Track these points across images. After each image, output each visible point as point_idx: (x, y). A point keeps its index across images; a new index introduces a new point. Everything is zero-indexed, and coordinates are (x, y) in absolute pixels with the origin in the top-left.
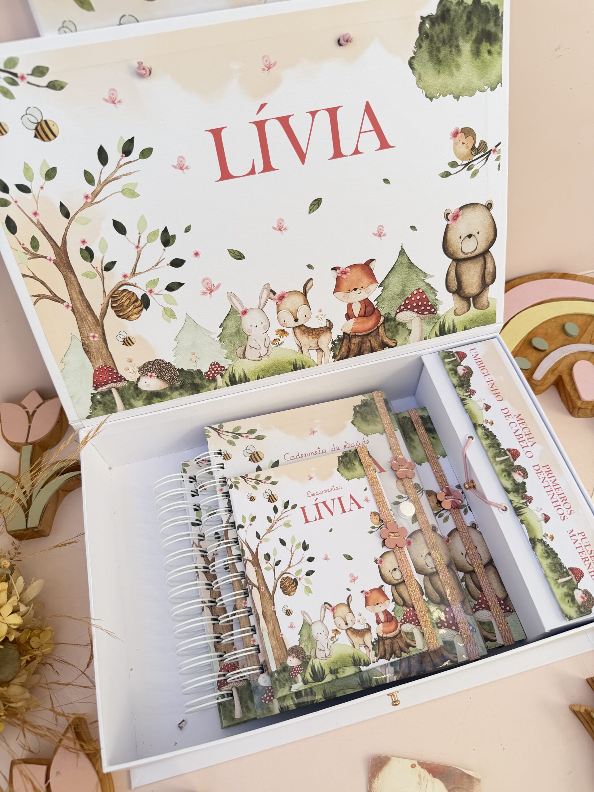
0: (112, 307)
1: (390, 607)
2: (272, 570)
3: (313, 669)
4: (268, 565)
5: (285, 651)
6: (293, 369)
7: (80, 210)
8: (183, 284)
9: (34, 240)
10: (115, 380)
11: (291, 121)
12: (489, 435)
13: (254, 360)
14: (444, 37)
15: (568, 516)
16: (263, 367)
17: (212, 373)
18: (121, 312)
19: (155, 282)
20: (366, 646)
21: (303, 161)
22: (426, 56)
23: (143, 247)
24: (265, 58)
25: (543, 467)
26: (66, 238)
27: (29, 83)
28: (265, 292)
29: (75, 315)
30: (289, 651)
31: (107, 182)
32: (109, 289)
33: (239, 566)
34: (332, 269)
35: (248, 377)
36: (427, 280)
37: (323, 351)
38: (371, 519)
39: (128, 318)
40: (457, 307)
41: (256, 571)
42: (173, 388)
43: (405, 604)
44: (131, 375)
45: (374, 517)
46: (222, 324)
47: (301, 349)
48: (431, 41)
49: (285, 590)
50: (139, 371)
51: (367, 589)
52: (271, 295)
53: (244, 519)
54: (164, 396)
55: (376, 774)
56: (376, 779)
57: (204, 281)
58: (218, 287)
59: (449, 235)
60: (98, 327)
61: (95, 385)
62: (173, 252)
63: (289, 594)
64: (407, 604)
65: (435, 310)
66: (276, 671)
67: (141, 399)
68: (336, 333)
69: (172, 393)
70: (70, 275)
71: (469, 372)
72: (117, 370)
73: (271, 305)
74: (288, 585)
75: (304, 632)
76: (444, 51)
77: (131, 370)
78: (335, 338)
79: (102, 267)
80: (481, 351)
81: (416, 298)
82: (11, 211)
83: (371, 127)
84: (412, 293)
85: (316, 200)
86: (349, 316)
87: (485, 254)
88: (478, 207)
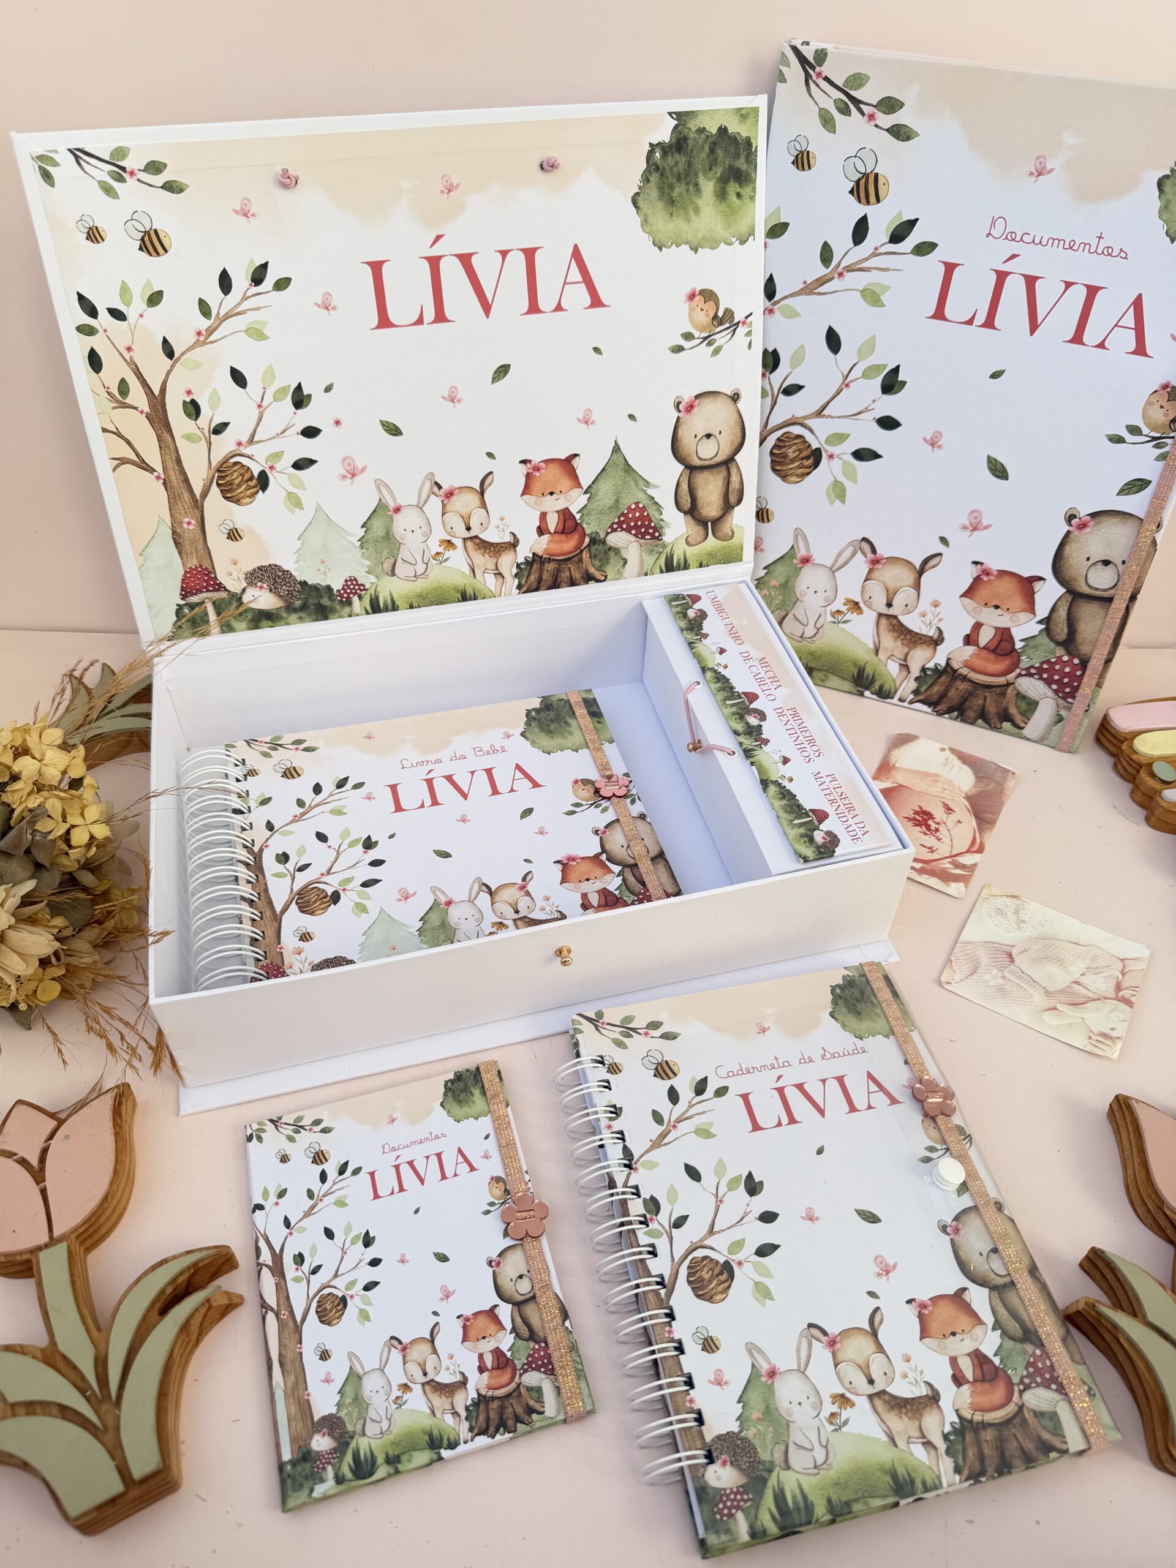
0: (218, 484)
6: (461, 598)
7: (189, 349)
8: (316, 461)
9: (123, 382)
10: (211, 589)
11: (474, 260)
13: (407, 579)
14: (679, 171)
16: (419, 591)
17: (347, 593)
18: (229, 493)
19: (278, 456)
21: (487, 314)
22: (655, 193)
23: (267, 407)
24: (446, 178)
26: (165, 385)
27: (139, 180)
28: (428, 484)
29: (166, 490)
31: (227, 316)
32: (216, 460)
34: (521, 462)
35: (397, 603)
36: (650, 492)
37: (503, 577)
39: (237, 502)
40: (689, 533)
42: (290, 608)
44: (233, 582)
46: (366, 522)
47: (473, 571)
48: (662, 175)
50: (246, 578)
52: (436, 489)
54: (277, 618)
57: (344, 460)
58: (363, 470)
59: (680, 431)
60: (196, 510)
61: (183, 593)
62: (306, 417)
65: (660, 535)
67: (245, 620)
68: (523, 553)
69: (289, 616)
70: (165, 435)
71: (703, 615)
72: (215, 574)
73: (435, 504)
76: (679, 189)
77: (235, 574)
78: (521, 560)
79: (209, 429)
80: (721, 594)
81: (634, 515)
82: (97, 342)
83: (580, 278)
84: (629, 508)
85: (502, 366)
86: (541, 531)
87: (728, 463)
88: (721, 397)
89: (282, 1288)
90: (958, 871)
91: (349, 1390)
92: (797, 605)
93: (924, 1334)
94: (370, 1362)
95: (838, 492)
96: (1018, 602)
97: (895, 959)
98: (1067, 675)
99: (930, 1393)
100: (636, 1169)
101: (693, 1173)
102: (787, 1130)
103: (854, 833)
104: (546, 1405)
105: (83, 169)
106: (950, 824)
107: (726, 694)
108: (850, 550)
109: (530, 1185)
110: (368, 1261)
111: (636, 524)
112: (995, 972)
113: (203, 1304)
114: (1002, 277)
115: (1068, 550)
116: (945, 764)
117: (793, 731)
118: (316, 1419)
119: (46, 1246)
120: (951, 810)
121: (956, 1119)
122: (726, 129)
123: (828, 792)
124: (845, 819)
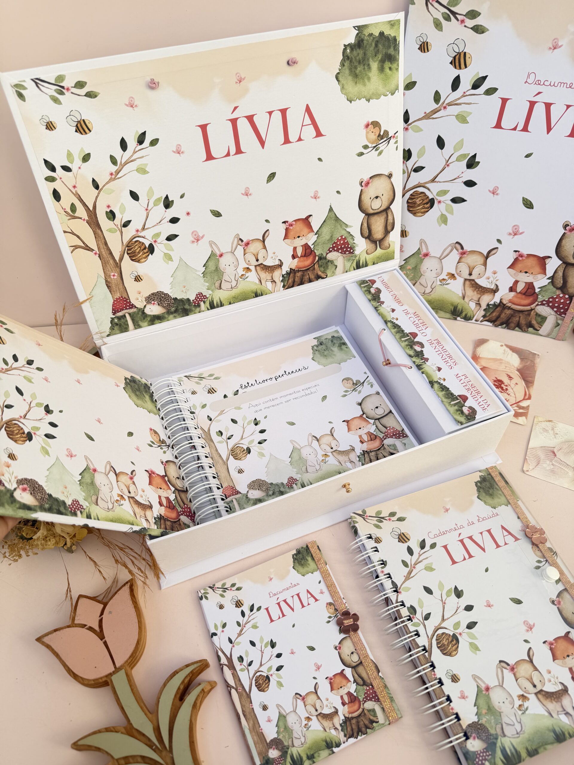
0: (128, 254)
6: (254, 296)
7: (107, 183)
8: (178, 235)
9: (73, 205)
10: (128, 308)
11: (255, 118)
12: (396, 326)
13: (227, 290)
14: (359, 59)
16: (234, 295)
17: (198, 301)
18: (134, 257)
19: (158, 235)
21: (263, 147)
22: (347, 72)
23: (151, 210)
24: (238, 75)
26: (96, 204)
27: (72, 93)
28: (236, 240)
29: (101, 260)
31: (126, 163)
32: (126, 240)
34: (283, 223)
35: (223, 303)
36: (348, 230)
37: (276, 283)
39: (138, 261)
40: (368, 248)
42: (169, 313)
44: (139, 303)
46: (205, 264)
47: (260, 281)
48: (351, 61)
50: (146, 300)
52: (240, 242)
54: (163, 318)
57: (193, 233)
58: (203, 237)
59: (363, 197)
60: (117, 268)
61: (114, 312)
62: (172, 213)
65: (353, 251)
67: (147, 321)
68: (285, 269)
69: (169, 316)
70: (97, 230)
71: (379, 291)
72: (130, 300)
73: (240, 249)
76: (359, 69)
77: (140, 299)
78: (284, 272)
79: (121, 225)
80: (385, 277)
81: (340, 243)
82: (56, 184)
83: (310, 122)
84: (338, 239)
85: (272, 174)
86: (294, 257)
87: (387, 209)
88: (383, 176)
89: (235, 676)
90: (521, 411)
91: (281, 723)
92: (421, 278)
93: (555, 658)
94: (288, 708)
95: (444, 220)
96: (537, 269)
97: (500, 462)
98: (562, 303)
99: (563, 688)
100: (400, 592)
101: (428, 591)
102: (469, 561)
103: (482, 406)
104: (379, 717)
105: (40, 90)
106: (512, 386)
107: (400, 335)
108: (450, 248)
109: (347, 605)
110: (275, 655)
112: (548, 462)
113: (201, 692)
114: (532, 104)
115: (564, 242)
116: (504, 353)
117: (439, 352)
118: (268, 741)
119: (114, 673)
120: (511, 378)
121: (548, 545)
122: (383, 33)
123: (464, 384)
124: (476, 399)
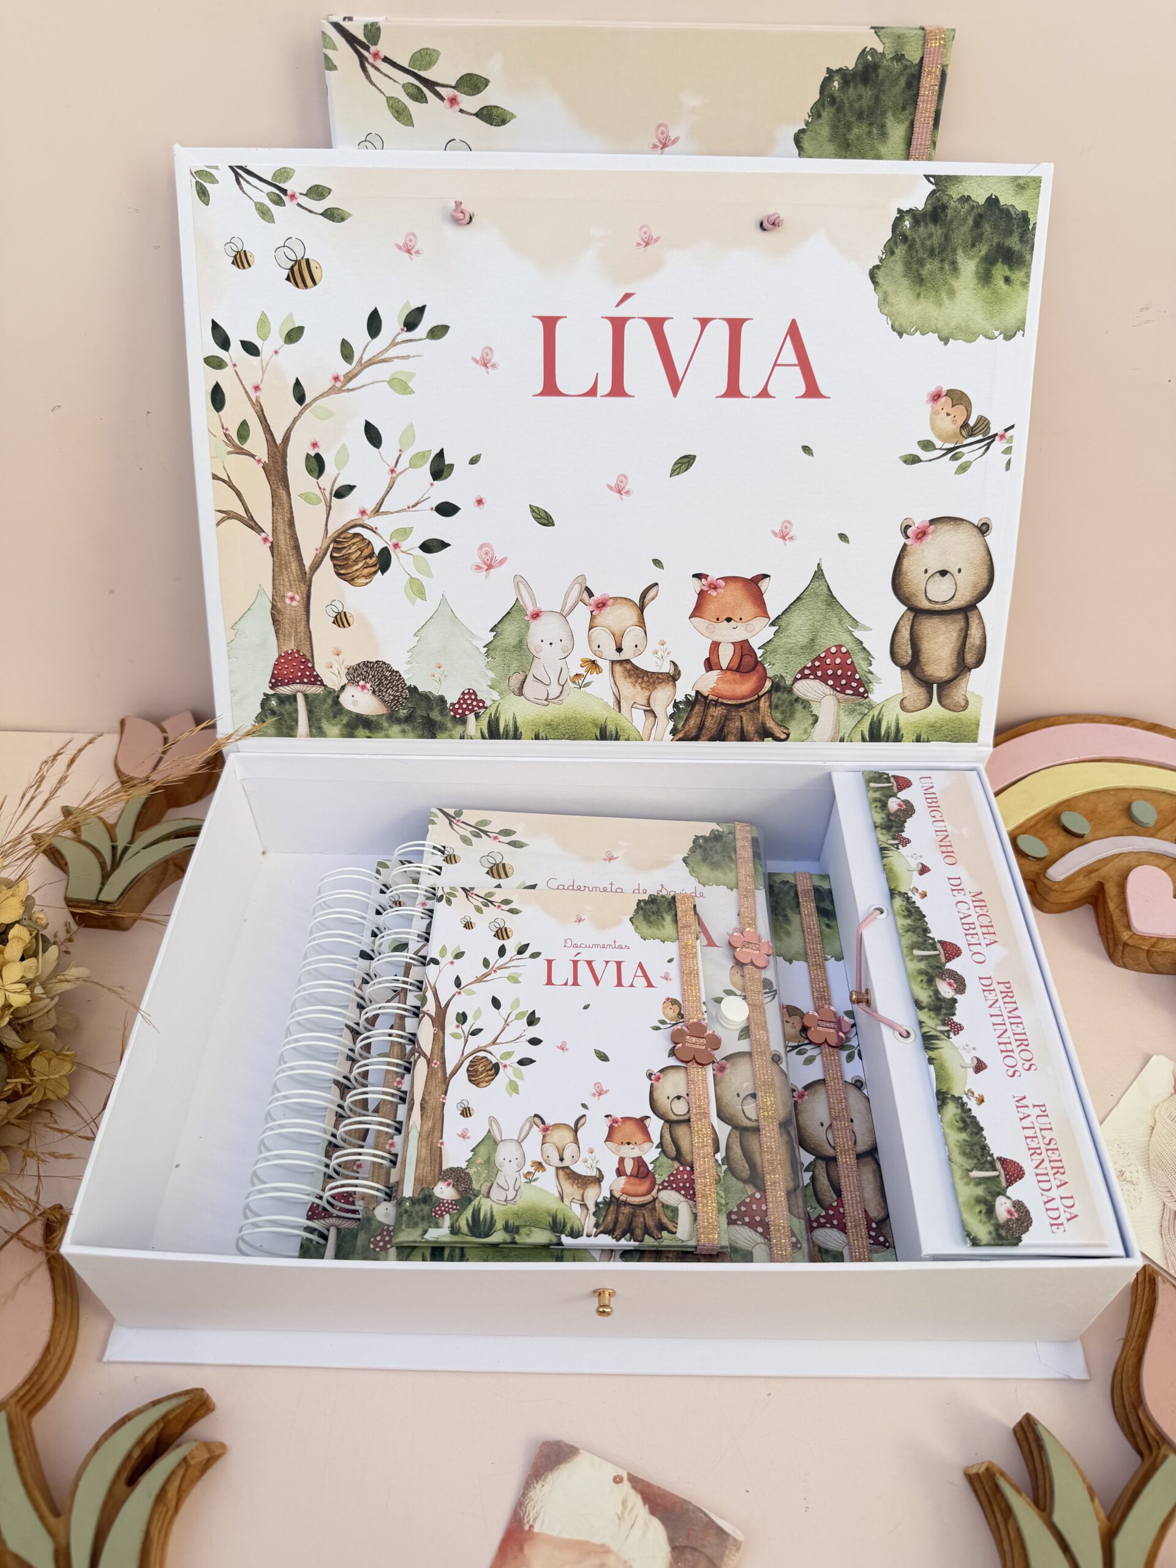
0: (332, 557)
1: (651, 1154)
2: (463, 1040)
3: (476, 1213)
4: (459, 1031)
5: (437, 1171)
6: (598, 735)
7: (322, 395)
8: (448, 545)
9: (244, 425)
10: (306, 680)
11: (667, 327)
12: (914, 913)
13: (536, 701)
14: (932, 245)
15: (1023, 1072)
16: (549, 718)
17: (463, 709)
18: (342, 569)
19: (405, 532)
20: (584, 1206)
21: (675, 392)
22: (899, 268)
23: (401, 473)
25: (999, 983)
26: (290, 434)
27: (299, 205)
28: (577, 590)
29: (273, 556)
30: (445, 1172)
31: (371, 362)
32: (335, 527)
33: (410, 1024)
34: (694, 576)
35: (520, 730)
36: (858, 634)
37: (655, 717)
38: (664, 1008)
39: (351, 581)
40: (906, 695)
41: (434, 1034)
42: (393, 718)
43: (679, 1157)
44: (333, 678)
45: (670, 1006)
46: (495, 626)
47: (619, 702)
48: (911, 247)
49: (473, 1076)
50: (348, 674)
51: (618, 1115)
53: (443, 951)
54: (375, 728)
55: (542, 1474)
56: (541, 1482)
58: (502, 562)
59: (906, 563)
60: (302, 585)
61: (273, 681)
62: (443, 492)
63: (477, 1084)
64: (682, 1159)
65: (866, 691)
66: (409, 1198)
67: (339, 723)
68: (684, 689)
69: (390, 726)
70: (281, 491)
71: (908, 810)
72: (313, 664)
73: (582, 613)
74: (480, 1070)
75: (483, 1150)
76: (931, 266)
77: (336, 667)
78: (680, 697)
79: (332, 490)
80: (940, 781)
81: (833, 661)
82: (224, 378)
83: (794, 360)
84: (828, 651)
85: (685, 457)
86: (710, 665)
87: (968, 610)
88: (964, 526)
105: (241, 188)
111: (835, 673)
122: (997, 200)
